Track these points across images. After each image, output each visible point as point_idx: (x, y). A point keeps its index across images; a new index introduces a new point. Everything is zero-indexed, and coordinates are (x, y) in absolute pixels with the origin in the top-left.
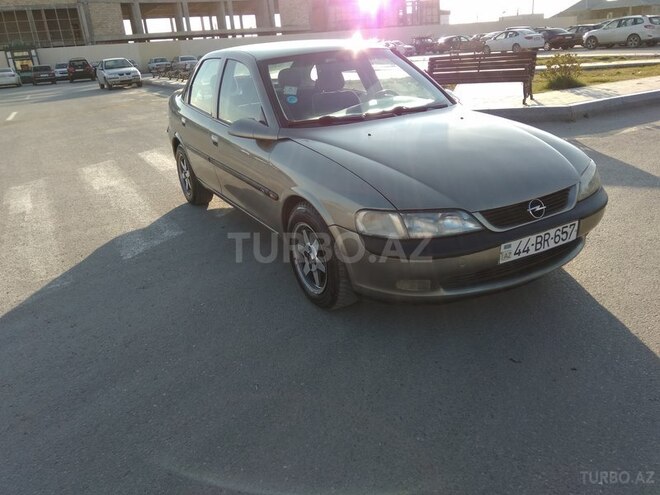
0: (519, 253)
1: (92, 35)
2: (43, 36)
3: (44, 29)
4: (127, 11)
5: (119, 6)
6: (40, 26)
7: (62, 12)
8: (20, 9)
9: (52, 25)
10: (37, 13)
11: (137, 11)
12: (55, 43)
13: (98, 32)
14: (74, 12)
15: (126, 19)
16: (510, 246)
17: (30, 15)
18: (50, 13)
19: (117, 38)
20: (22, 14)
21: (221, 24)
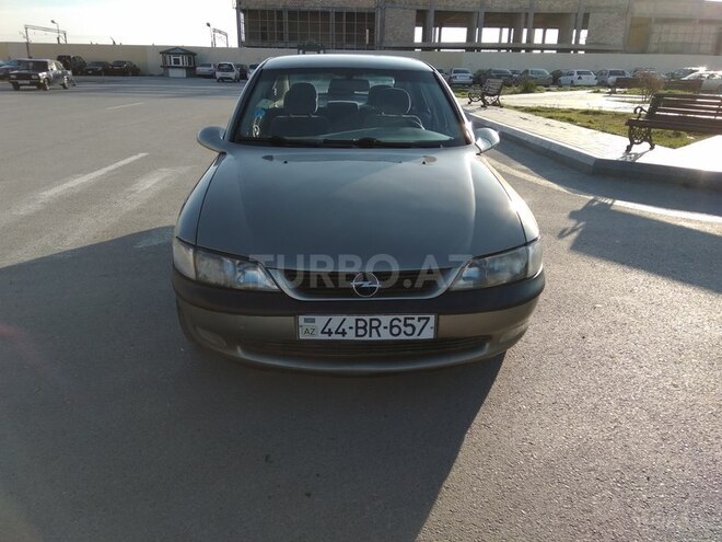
0: (330, 333)
1: (382, 40)
2: (339, 38)
3: (342, 31)
4: (421, 18)
5: (415, 12)
6: (339, 28)
7: (361, 15)
8: (325, 9)
9: (350, 28)
10: (339, 15)
11: (431, 18)
12: (348, 46)
13: (389, 38)
14: (372, 16)
15: (418, 26)
16: (313, 321)
17: (332, 17)
18: (350, 15)
19: (405, 46)
20: (325, 14)
21: (518, 37)
